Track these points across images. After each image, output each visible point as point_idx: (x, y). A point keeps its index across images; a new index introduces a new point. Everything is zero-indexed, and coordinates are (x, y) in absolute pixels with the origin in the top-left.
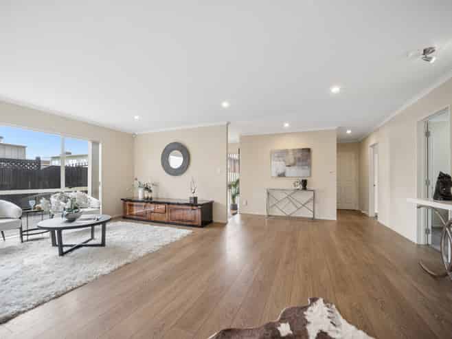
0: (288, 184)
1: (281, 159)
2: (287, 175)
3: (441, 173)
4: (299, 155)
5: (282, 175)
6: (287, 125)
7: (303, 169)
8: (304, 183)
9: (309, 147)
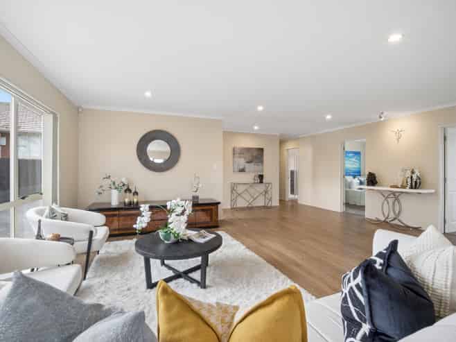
0: (248, 178)
1: (242, 155)
2: (247, 170)
3: (370, 173)
4: (255, 154)
5: (242, 170)
6: (256, 128)
7: (258, 165)
8: (261, 177)
9: (261, 147)
